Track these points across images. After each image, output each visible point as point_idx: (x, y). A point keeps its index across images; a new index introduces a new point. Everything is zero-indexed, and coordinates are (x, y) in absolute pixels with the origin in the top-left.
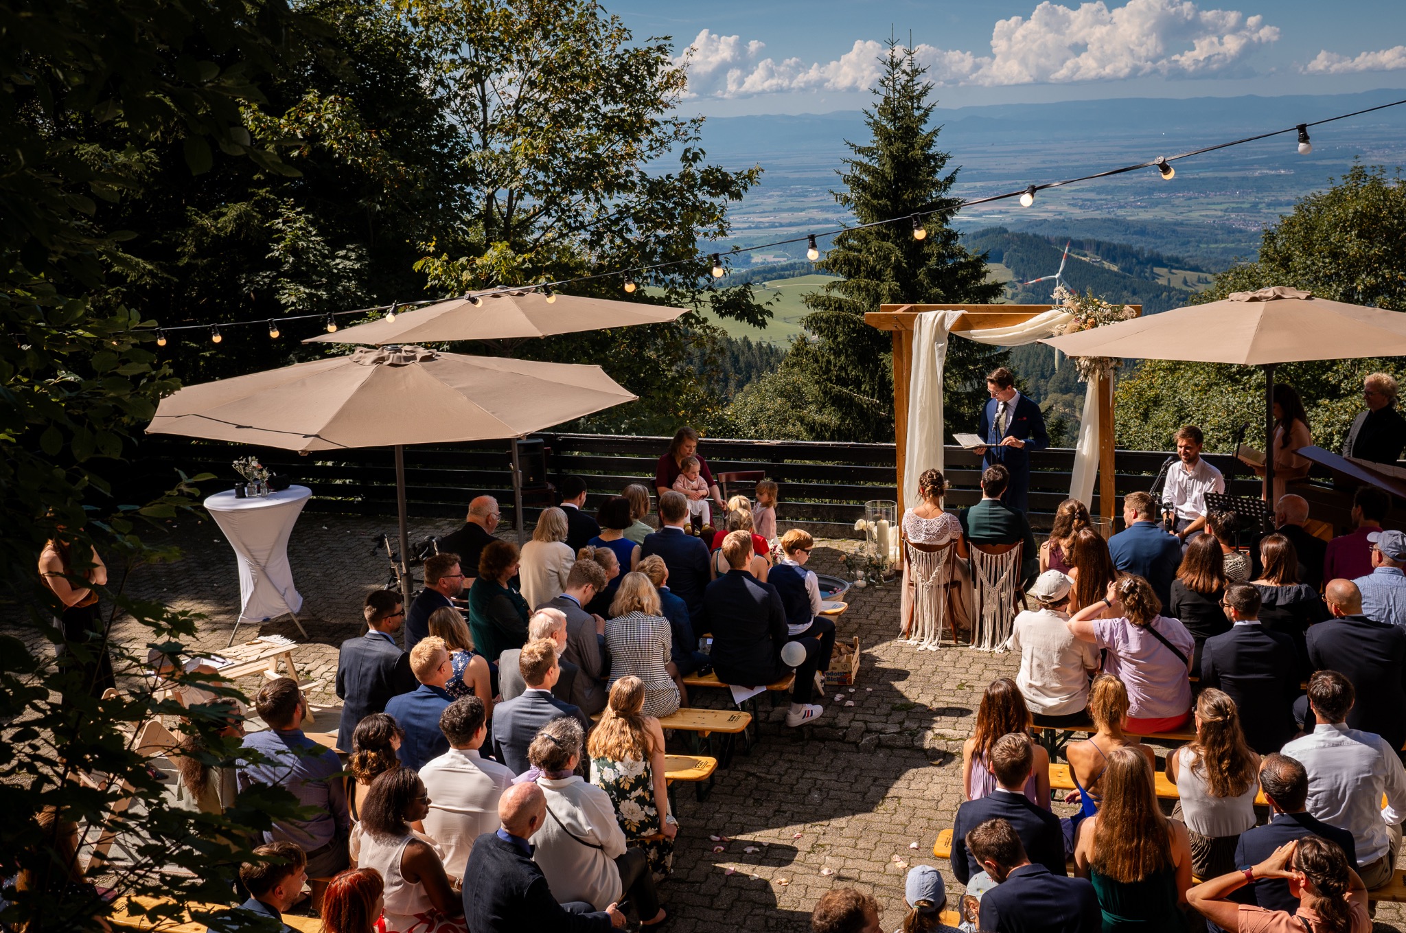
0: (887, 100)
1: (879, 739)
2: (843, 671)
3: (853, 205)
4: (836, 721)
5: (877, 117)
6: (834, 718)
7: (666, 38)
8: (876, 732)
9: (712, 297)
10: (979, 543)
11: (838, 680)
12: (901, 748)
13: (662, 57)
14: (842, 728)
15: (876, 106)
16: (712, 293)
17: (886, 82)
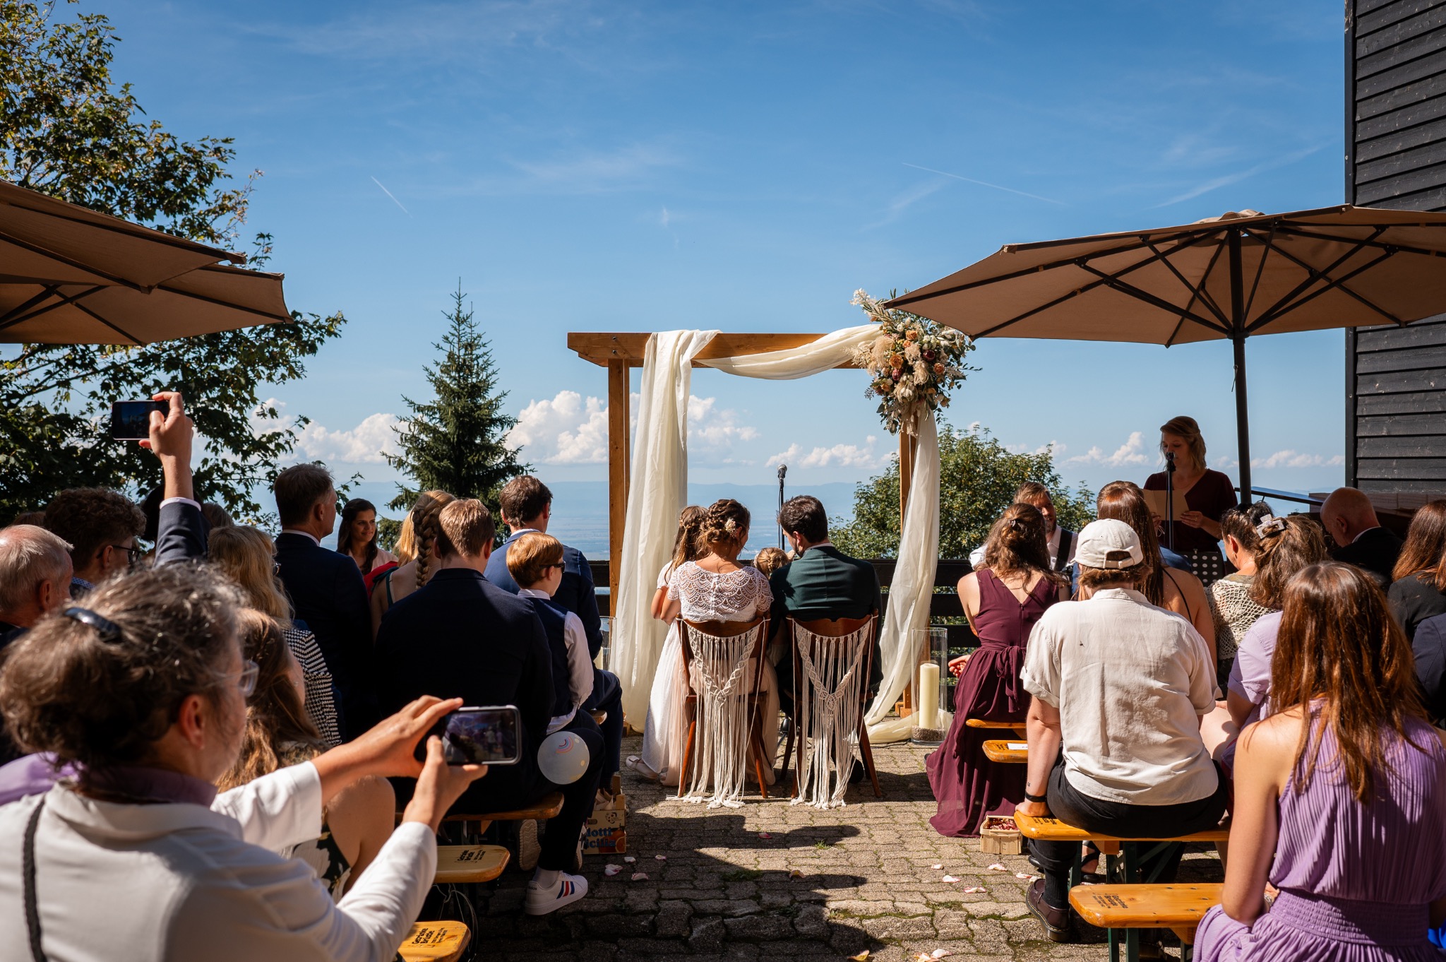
0: (451, 356)
1: (726, 926)
2: (608, 825)
3: (409, 468)
4: (628, 902)
5: (438, 374)
6: (622, 900)
7: (226, 141)
8: (715, 914)
9: (269, 474)
10: (808, 618)
11: (600, 844)
12: (774, 940)
13: (220, 164)
14: (645, 913)
15: (437, 364)
16: (269, 469)
17: (450, 339)
